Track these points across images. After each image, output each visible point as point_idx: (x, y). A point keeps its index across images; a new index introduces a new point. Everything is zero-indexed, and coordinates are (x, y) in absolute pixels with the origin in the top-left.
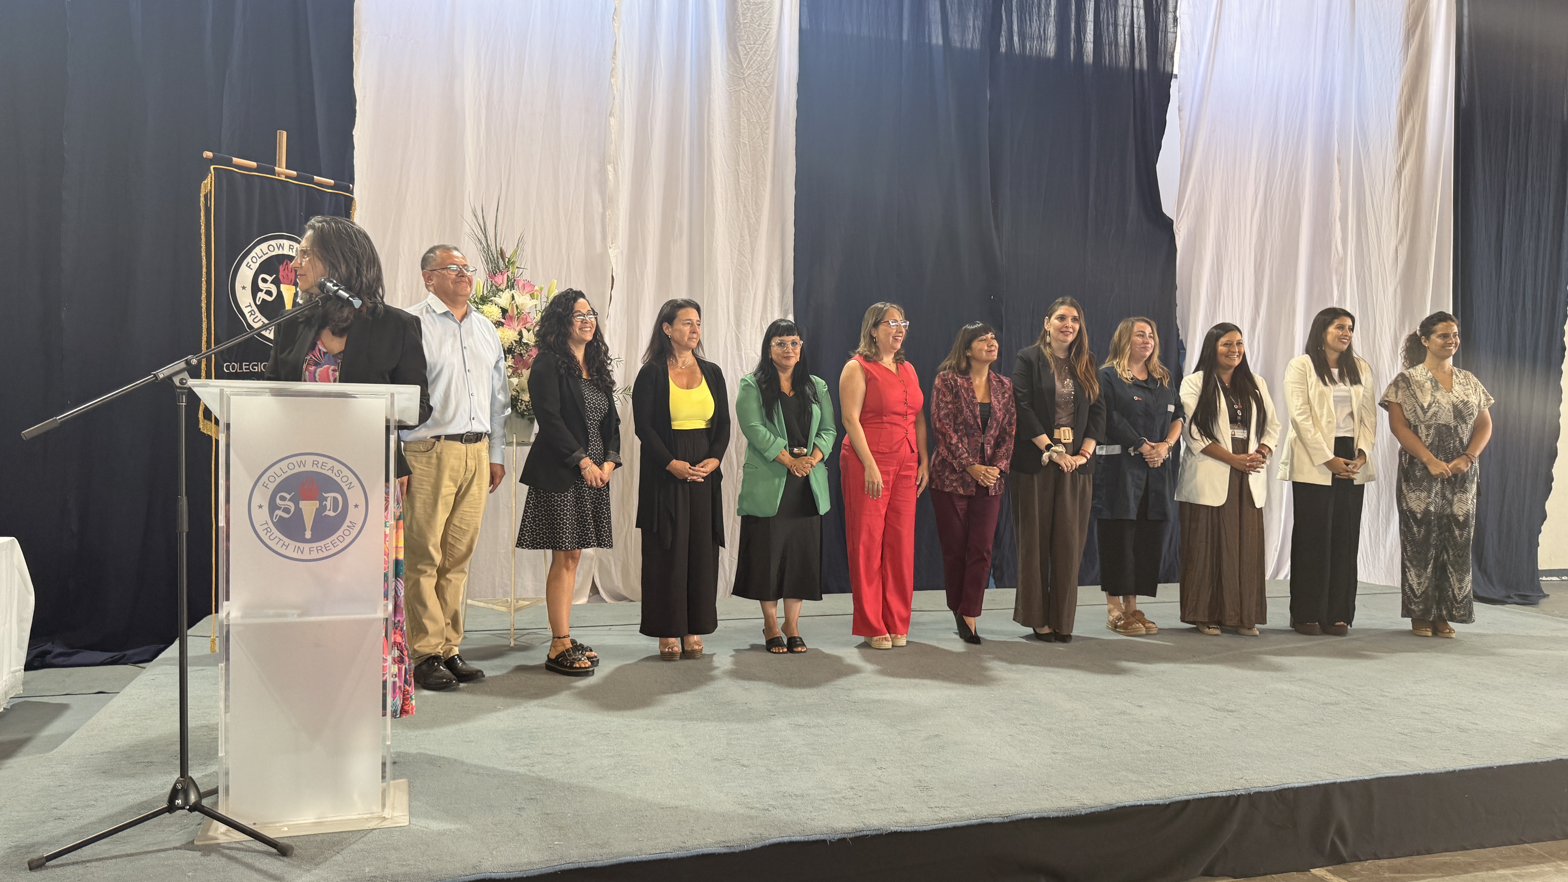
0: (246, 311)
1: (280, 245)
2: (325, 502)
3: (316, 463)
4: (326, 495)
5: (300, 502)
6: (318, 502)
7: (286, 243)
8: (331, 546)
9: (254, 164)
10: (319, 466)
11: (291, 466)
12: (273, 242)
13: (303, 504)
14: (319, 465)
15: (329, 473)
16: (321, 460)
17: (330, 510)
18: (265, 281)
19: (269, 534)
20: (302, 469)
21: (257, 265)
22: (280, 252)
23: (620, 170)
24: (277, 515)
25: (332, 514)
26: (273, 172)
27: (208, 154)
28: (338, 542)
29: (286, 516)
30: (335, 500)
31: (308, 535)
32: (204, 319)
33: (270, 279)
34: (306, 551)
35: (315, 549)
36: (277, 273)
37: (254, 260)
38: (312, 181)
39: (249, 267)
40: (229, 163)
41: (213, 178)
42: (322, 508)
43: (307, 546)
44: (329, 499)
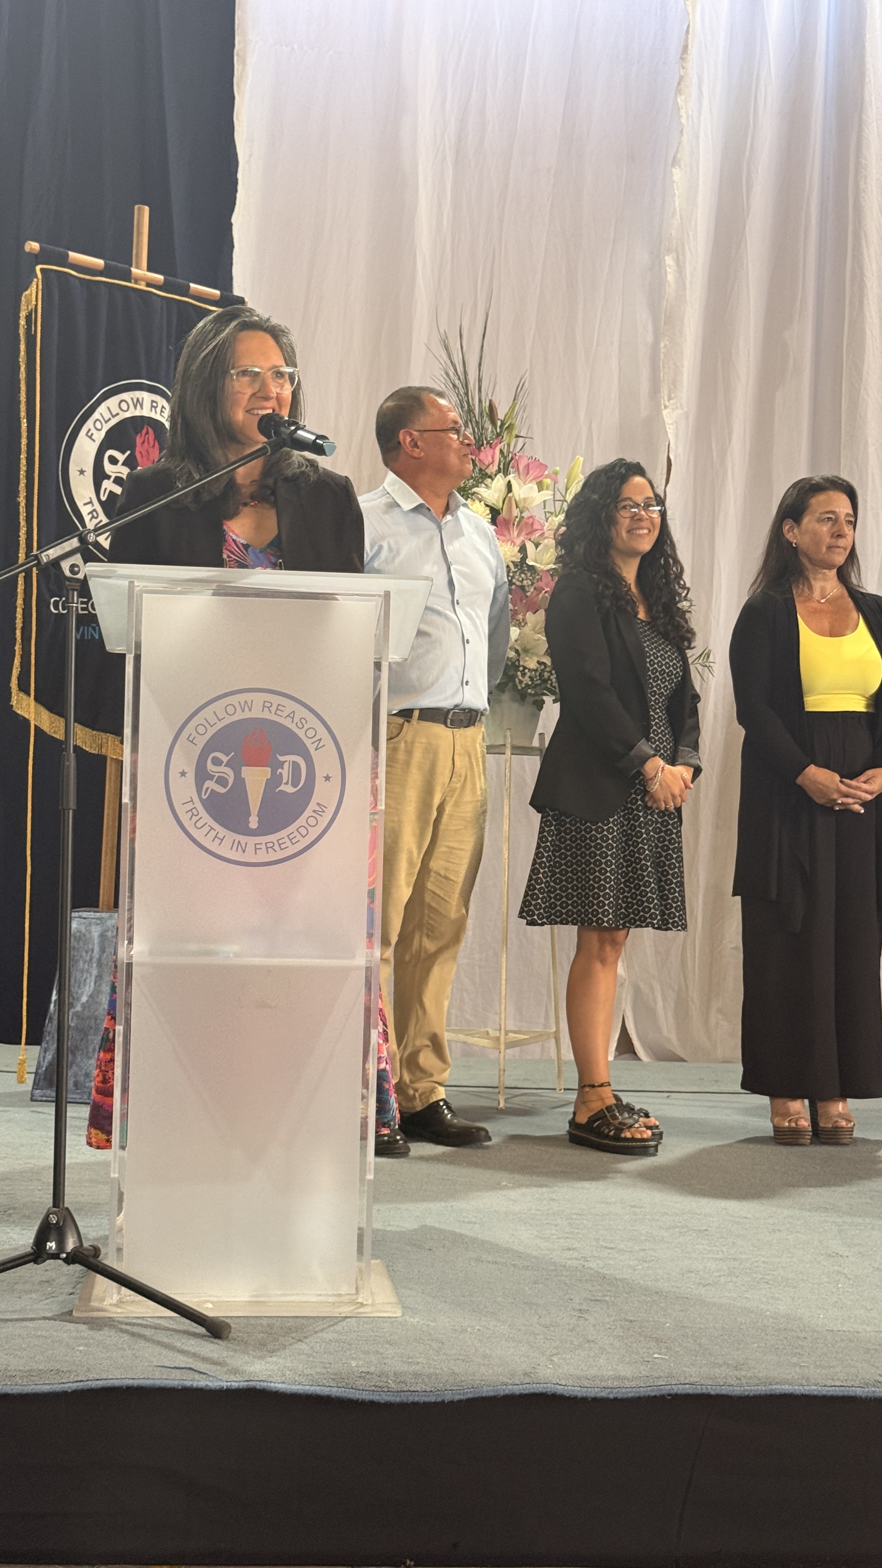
0: (85, 511)
1: (138, 400)
2: (280, 770)
3: (269, 705)
4: (282, 758)
5: (243, 768)
6: (269, 769)
7: (146, 397)
8: (288, 843)
9: (100, 262)
10: (273, 712)
11: (230, 710)
12: (125, 396)
13: (248, 772)
14: (273, 709)
15: (287, 723)
16: (276, 700)
17: (287, 783)
18: (113, 461)
19: (195, 819)
20: (247, 715)
21: (103, 434)
22: (138, 413)
23: (687, 264)
24: (207, 789)
25: (290, 789)
26: (128, 276)
27: (33, 246)
28: (299, 837)
29: (221, 790)
30: (296, 766)
31: (254, 823)
32: (23, 523)
33: (121, 457)
34: (250, 848)
35: (263, 847)
36: (132, 448)
37: (98, 425)
38: (185, 292)
39: (90, 437)
40: (63, 261)
41: (40, 287)
42: (275, 781)
43: (252, 840)
44: (287, 763)
